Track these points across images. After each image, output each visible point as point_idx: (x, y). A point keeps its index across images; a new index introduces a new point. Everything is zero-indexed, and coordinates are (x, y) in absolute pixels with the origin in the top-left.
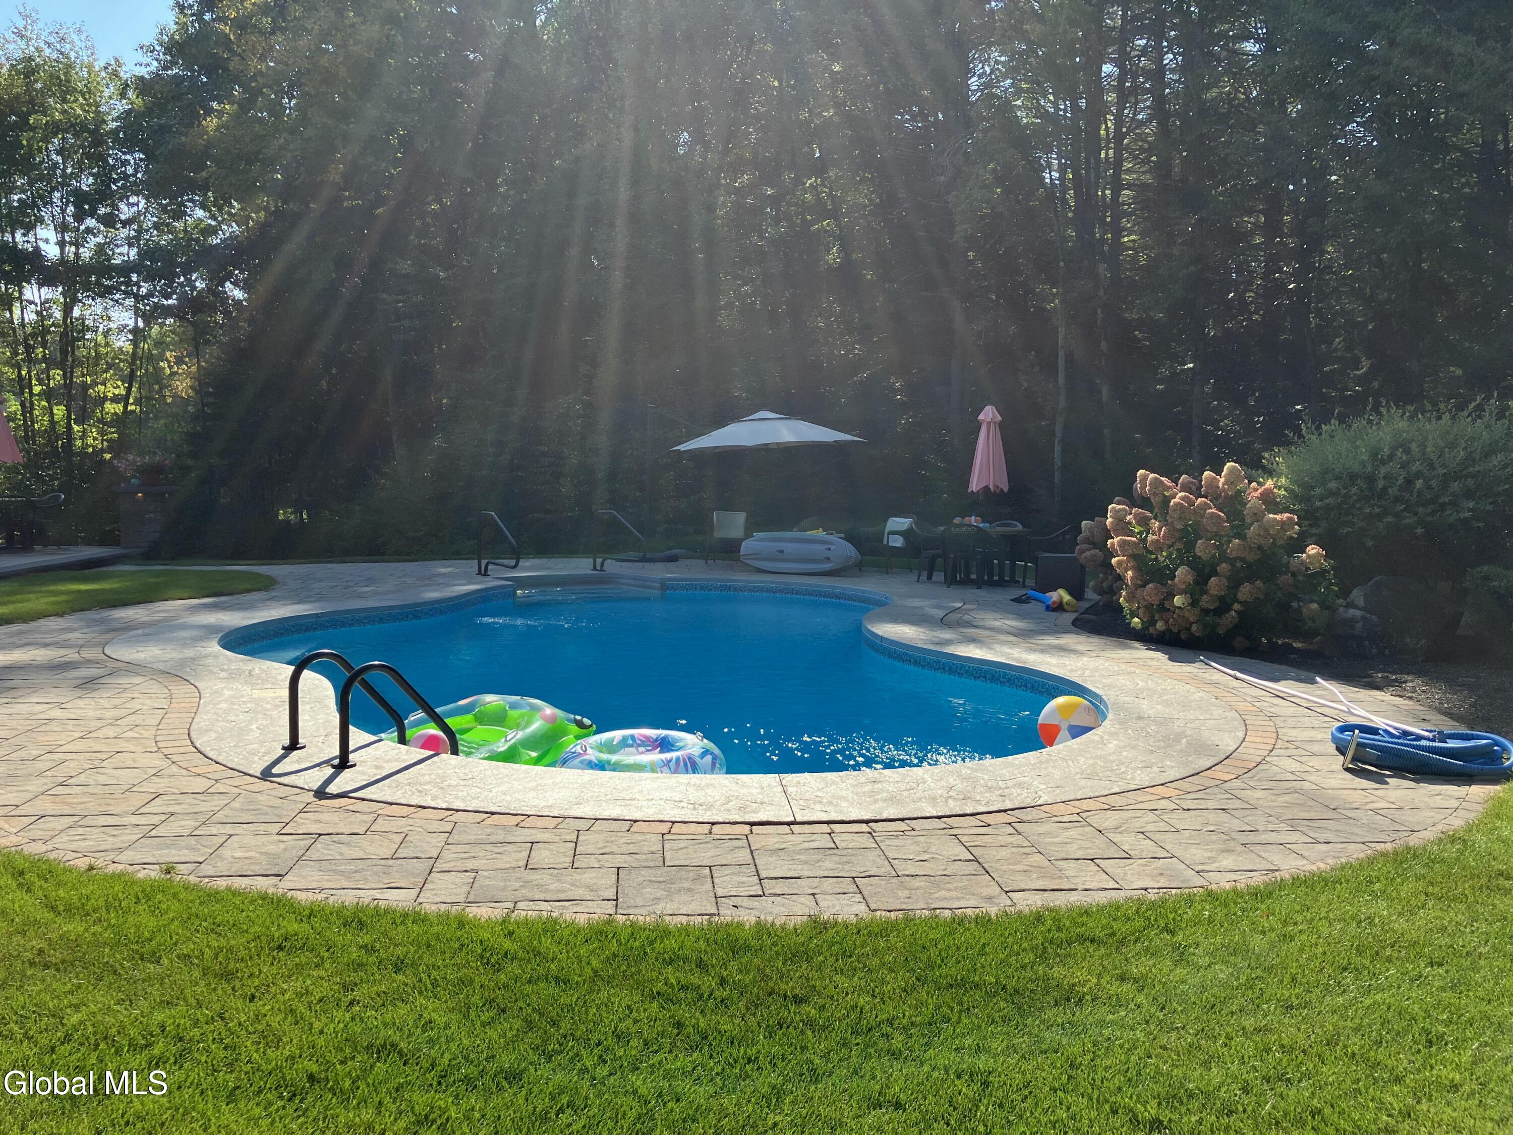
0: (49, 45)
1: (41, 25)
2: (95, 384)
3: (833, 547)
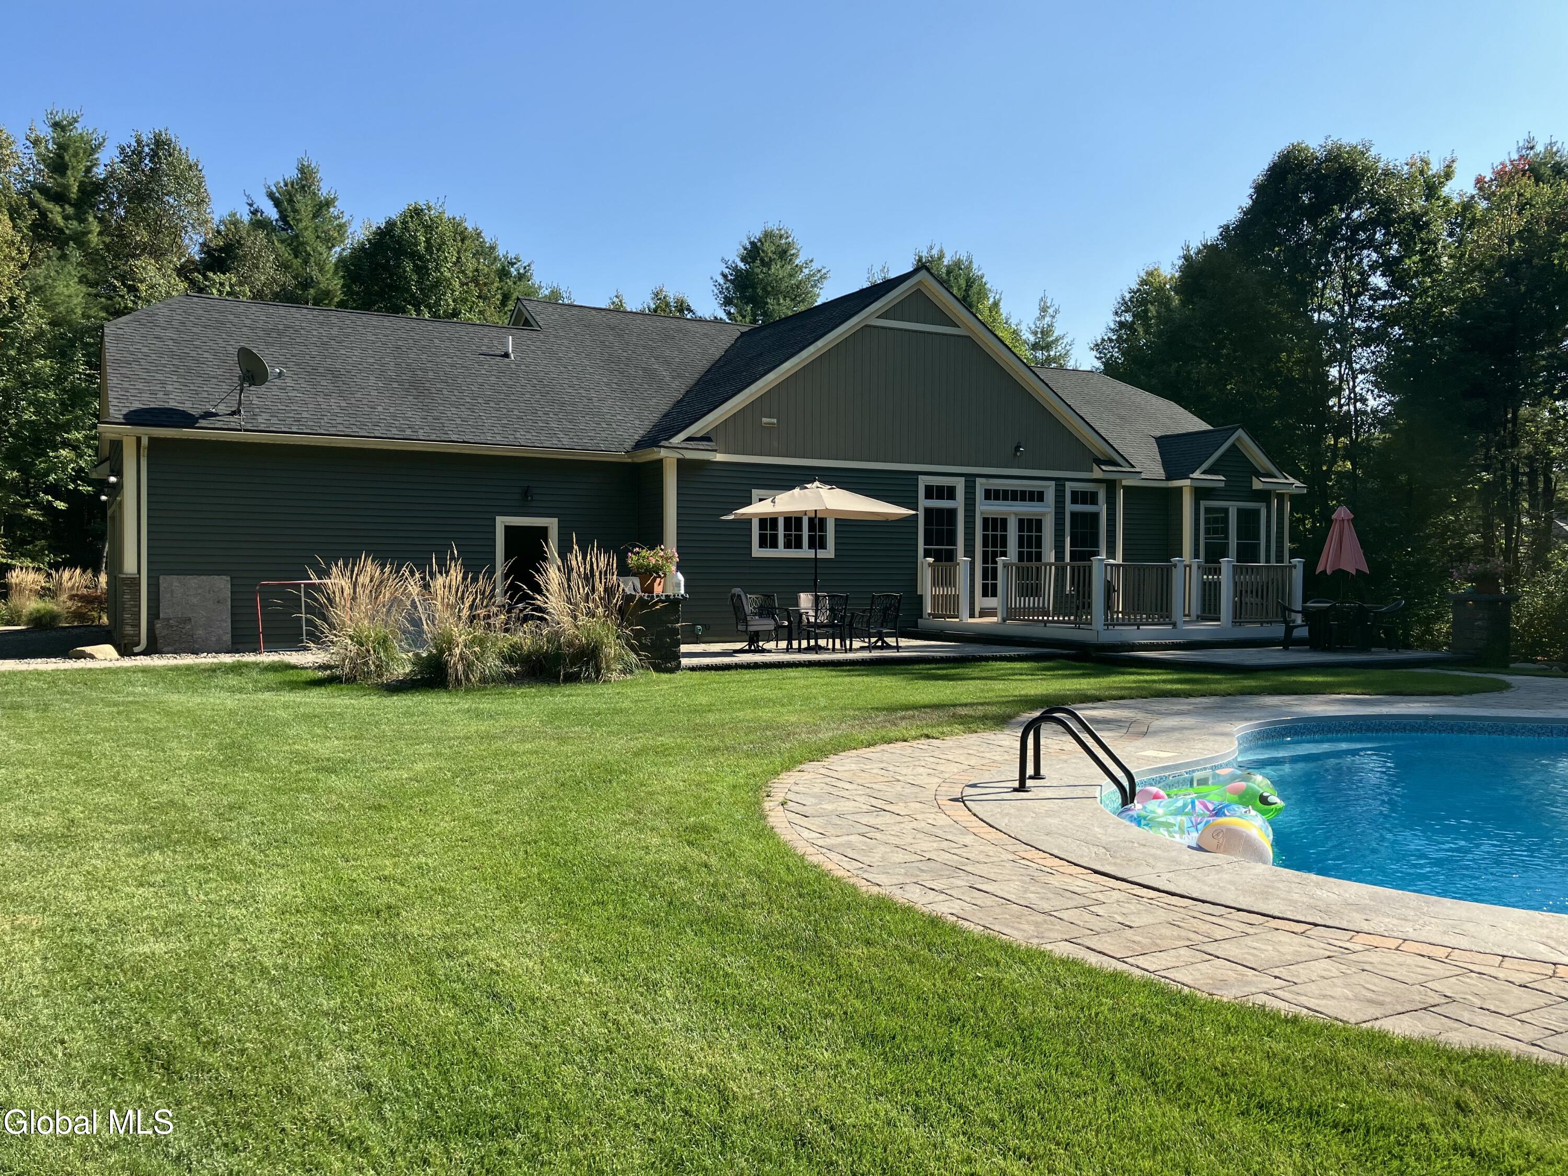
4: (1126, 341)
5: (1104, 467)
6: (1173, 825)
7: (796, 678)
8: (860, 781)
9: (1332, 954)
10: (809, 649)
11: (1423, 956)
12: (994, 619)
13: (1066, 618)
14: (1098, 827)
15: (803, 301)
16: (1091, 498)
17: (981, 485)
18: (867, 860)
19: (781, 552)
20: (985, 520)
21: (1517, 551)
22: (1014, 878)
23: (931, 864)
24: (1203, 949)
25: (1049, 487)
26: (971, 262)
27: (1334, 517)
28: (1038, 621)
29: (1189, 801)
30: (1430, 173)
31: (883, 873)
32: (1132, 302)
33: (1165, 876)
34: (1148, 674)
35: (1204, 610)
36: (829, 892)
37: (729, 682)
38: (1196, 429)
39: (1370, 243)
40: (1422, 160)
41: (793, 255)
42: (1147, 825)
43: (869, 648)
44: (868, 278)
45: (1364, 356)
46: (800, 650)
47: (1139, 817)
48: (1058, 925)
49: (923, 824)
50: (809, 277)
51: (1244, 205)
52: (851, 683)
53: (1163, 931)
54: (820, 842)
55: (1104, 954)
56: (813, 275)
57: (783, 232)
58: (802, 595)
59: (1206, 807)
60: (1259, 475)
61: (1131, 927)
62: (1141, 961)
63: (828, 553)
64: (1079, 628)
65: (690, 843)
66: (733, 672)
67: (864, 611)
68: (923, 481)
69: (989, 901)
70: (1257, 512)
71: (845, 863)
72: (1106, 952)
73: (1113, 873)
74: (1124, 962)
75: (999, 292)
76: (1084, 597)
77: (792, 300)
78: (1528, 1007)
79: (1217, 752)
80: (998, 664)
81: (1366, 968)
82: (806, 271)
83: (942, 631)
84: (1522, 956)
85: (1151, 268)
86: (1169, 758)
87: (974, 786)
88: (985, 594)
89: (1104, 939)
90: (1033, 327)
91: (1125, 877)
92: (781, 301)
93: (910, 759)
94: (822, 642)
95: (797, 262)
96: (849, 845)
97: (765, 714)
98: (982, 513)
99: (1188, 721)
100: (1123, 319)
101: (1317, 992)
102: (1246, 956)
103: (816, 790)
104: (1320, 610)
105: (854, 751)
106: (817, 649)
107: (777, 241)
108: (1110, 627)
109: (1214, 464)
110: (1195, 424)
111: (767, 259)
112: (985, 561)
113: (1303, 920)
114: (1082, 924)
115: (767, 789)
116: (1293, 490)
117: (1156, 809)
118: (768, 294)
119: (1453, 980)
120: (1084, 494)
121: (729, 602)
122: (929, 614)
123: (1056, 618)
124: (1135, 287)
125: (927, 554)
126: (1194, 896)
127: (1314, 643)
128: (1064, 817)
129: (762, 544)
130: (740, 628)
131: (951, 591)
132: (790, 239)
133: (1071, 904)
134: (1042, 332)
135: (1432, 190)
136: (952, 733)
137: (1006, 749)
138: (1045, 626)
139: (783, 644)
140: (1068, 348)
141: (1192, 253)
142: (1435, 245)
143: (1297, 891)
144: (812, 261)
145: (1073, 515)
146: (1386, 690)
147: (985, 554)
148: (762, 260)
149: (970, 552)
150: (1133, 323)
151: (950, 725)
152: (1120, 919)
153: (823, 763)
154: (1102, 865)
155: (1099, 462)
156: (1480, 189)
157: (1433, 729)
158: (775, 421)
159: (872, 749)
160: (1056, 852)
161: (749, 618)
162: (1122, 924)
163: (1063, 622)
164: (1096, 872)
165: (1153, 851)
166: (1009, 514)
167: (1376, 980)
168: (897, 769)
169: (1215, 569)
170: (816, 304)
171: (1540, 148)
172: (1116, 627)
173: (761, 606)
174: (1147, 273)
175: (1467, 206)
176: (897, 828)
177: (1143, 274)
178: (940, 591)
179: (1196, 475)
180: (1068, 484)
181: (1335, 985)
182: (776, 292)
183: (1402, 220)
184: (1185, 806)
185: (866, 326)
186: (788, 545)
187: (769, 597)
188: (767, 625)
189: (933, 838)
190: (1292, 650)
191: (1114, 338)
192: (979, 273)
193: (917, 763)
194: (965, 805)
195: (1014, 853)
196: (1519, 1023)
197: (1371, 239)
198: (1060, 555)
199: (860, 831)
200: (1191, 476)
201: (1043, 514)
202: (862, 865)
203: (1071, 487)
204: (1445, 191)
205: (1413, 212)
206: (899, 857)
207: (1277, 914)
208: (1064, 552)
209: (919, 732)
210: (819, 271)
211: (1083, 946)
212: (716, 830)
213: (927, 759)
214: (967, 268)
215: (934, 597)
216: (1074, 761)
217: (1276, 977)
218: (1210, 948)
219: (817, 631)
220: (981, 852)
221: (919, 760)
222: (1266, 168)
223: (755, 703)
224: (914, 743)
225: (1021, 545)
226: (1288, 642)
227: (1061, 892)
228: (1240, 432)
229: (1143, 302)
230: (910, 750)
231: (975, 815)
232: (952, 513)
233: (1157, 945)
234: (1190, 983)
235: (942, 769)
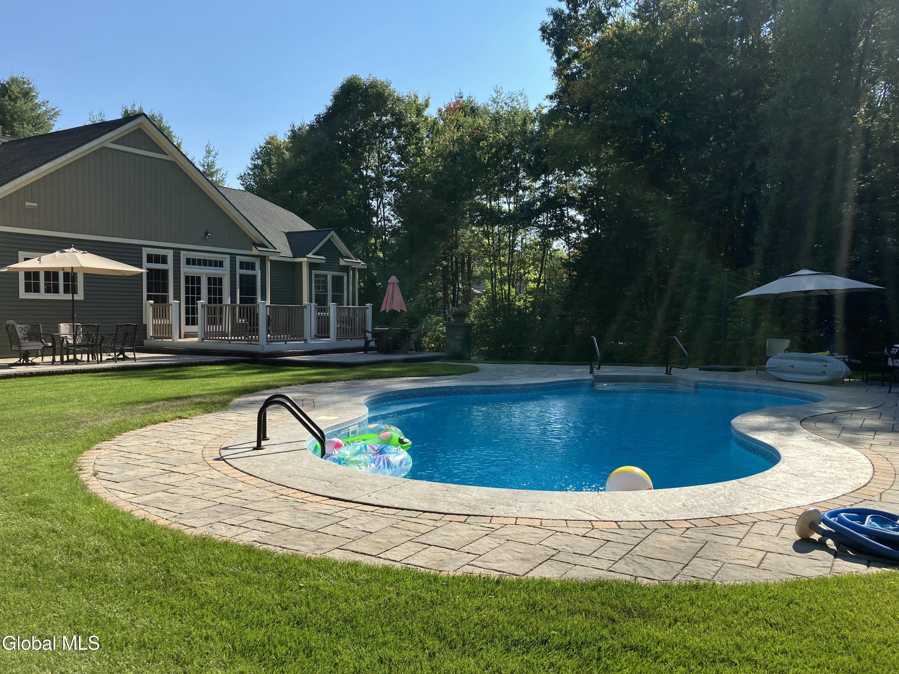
0: (506, 104)
1: (503, 95)
2: (525, 273)
3: (828, 364)
4: (257, 176)
5: (258, 248)
6: (361, 462)
7: (65, 382)
8: (146, 453)
9: (487, 533)
10: (69, 362)
11: (530, 526)
12: (196, 339)
13: (240, 338)
14: (318, 468)
15: (42, 128)
16: (251, 266)
17: (184, 256)
18: (177, 510)
19: (42, 295)
20: (187, 278)
21: (457, 301)
22: (283, 509)
23: (222, 507)
24: (419, 541)
25: (226, 258)
26: (162, 118)
27: (389, 281)
28: (225, 340)
29: (363, 445)
30: (418, 103)
31: (193, 518)
32: (261, 153)
33: (374, 495)
34: (298, 370)
35: (318, 332)
36: (165, 539)
37: (12, 387)
38: (307, 230)
39: (390, 135)
40: (415, 95)
41: (33, 96)
42: (345, 463)
43: (114, 360)
44: (90, 119)
45: (389, 196)
46: (62, 362)
47: (339, 459)
48: (328, 539)
49: (205, 479)
50: (46, 112)
51: (328, 105)
52: (109, 384)
53: (391, 532)
54: (136, 500)
55: (365, 554)
56: (49, 112)
57: (25, 80)
58: (61, 324)
59: (374, 449)
60: (343, 257)
61: (371, 533)
62: (388, 555)
63: (80, 296)
64: (251, 344)
65: (32, 515)
66: (13, 380)
67: (110, 335)
68: (145, 252)
69: (274, 528)
70: (342, 278)
71: (161, 513)
72: (365, 552)
73: (342, 498)
74: (379, 557)
75: (180, 138)
76: (254, 325)
77: (33, 126)
78: (595, 549)
79: (360, 414)
80: (203, 368)
81: (509, 539)
82: (44, 108)
83: (161, 347)
84: (574, 519)
85: (272, 135)
86: (336, 420)
87: (226, 448)
88: (187, 324)
89: (359, 543)
90: (202, 162)
91: (350, 499)
92: (25, 126)
93: (175, 434)
94: (78, 357)
95: (36, 101)
96: (159, 500)
97: (52, 409)
98: (185, 273)
99: (336, 398)
100: (256, 162)
101: (494, 559)
102: (446, 542)
103: (116, 462)
104: (382, 332)
105: (132, 431)
106: (76, 361)
107: (21, 85)
108: (269, 343)
109: (319, 250)
110: (305, 226)
111: (13, 97)
112: (187, 303)
113: (461, 513)
114: (340, 535)
115: (78, 465)
116: (360, 266)
117: (346, 452)
118: (15, 120)
119: (551, 538)
120: (247, 263)
121: (4, 330)
122: (151, 337)
123: (233, 338)
124: (263, 145)
125: (149, 298)
126: (396, 506)
127: (380, 350)
128: (293, 463)
129: (28, 289)
130: (13, 348)
131: (166, 322)
132: (31, 86)
133: (328, 522)
134: (208, 166)
135: (419, 112)
136: (196, 414)
137: (235, 422)
138: (230, 343)
139: (49, 359)
140: (224, 176)
141: (296, 129)
142: (422, 141)
143: (449, 495)
144: (48, 102)
145: (241, 276)
146: (427, 374)
147: (187, 299)
148: (10, 97)
149: (177, 297)
150: (262, 166)
151: (193, 409)
152: (361, 528)
153: (113, 442)
154: (332, 493)
155: (256, 245)
156: (440, 115)
157: (454, 393)
158: (36, 205)
159: (144, 429)
160: (300, 488)
161: (21, 341)
162: (365, 531)
163: (238, 340)
164: (331, 498)
165: (358, 480)
166: (202, 274)
167: (518, 545)
168: (169, 442)
169: (325, 309)
170: (52, 131)
171: (465, 98)
172: (272, 343)
173: (29, 332)
174: (270, 137)
175: (435, 123)
176: (187, 483)
177: (267, 138)
178: (159, 322)
179: (310, 255)
180: (238, 257)
181: (500, 553)
182: (21, 120)
183: (406, 125)
184: (361, 449)
185: (103, 147)
186: (48, 291)
187: (36, 326)
188: (38, 346)
189: (216, 488)
190: (369, 353)
191: (251, 173)
192: (167, 125)
193: (180, 436)
194: (226, 462)
195: (274, 491)
196: (596, 559)
197: (391, 134)
198: (233, 301)
199: (163, 489)
200: (307, 256)
201: (224, 275)
202: (175, 514)
203: (239, 259)
204: (426, 113)
205: (412, 122)
206: (199, 504)
207: (446, 511)
208: (236, 298)
209: (174, 415)
210: (53, 109)
211: (350, 550)
212: (51, 501)
213: (186, 433)
214: (159, 121)
215: (154, 326)
216: (281, 426)
217: (468, 553)
218: (423, 539)
219: (77, 349)
220: (253, 494)
221: (181, 434)
222: (340, 86)
223: (42, 401)
224: (173, 423)
225: (209, 293)
226: (366, 349)
227: (317, 515)
228: (333, 233)
229: (268, 154)
230: (171, 429)
231: (236, 469)
232: (165, 272)
233: (392, 542)
234: (424, 565)
235: (199, 439)
